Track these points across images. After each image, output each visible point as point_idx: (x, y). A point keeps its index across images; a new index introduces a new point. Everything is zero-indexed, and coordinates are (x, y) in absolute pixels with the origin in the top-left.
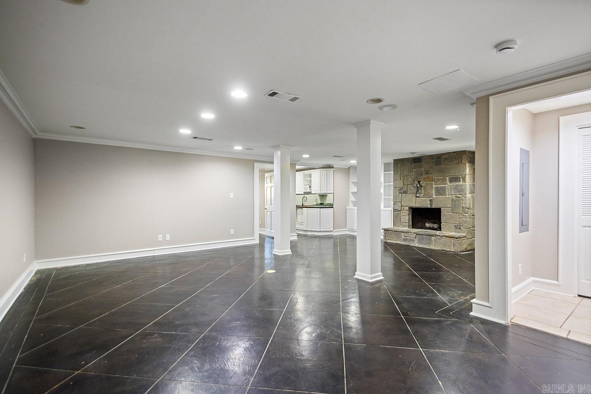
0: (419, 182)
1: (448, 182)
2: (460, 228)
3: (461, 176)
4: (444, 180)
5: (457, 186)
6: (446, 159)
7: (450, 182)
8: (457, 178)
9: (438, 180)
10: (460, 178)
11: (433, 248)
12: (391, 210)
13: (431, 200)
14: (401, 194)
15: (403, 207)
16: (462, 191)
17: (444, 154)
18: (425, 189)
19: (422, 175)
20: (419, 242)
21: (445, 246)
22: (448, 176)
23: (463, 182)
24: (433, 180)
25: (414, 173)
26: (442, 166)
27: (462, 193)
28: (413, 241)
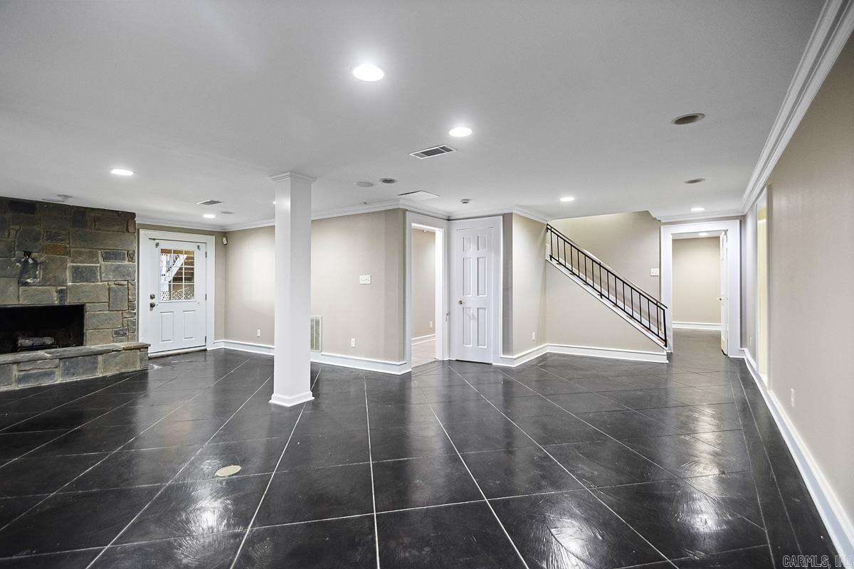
0: (27, 254)
1: (101, 259)
2: (124, 334)
3: (126, 252)
4: (92, 255)
5: (119, 266)
6: (96, 219)
7: (105, 259)
8: (120, 254)
9: (80, 254)
10: (124, 254)
11: (101, 375)
13: (61, 291)
17: (93, 209)
18: (45, 269)
19: (39, 239)
20: (67, 372)
22: (100, 249)
23: (129, 261)
24: (68, 253)
25: (13, 233)
26: (88, 230)
27: (129, 279)
28: (49, 374)
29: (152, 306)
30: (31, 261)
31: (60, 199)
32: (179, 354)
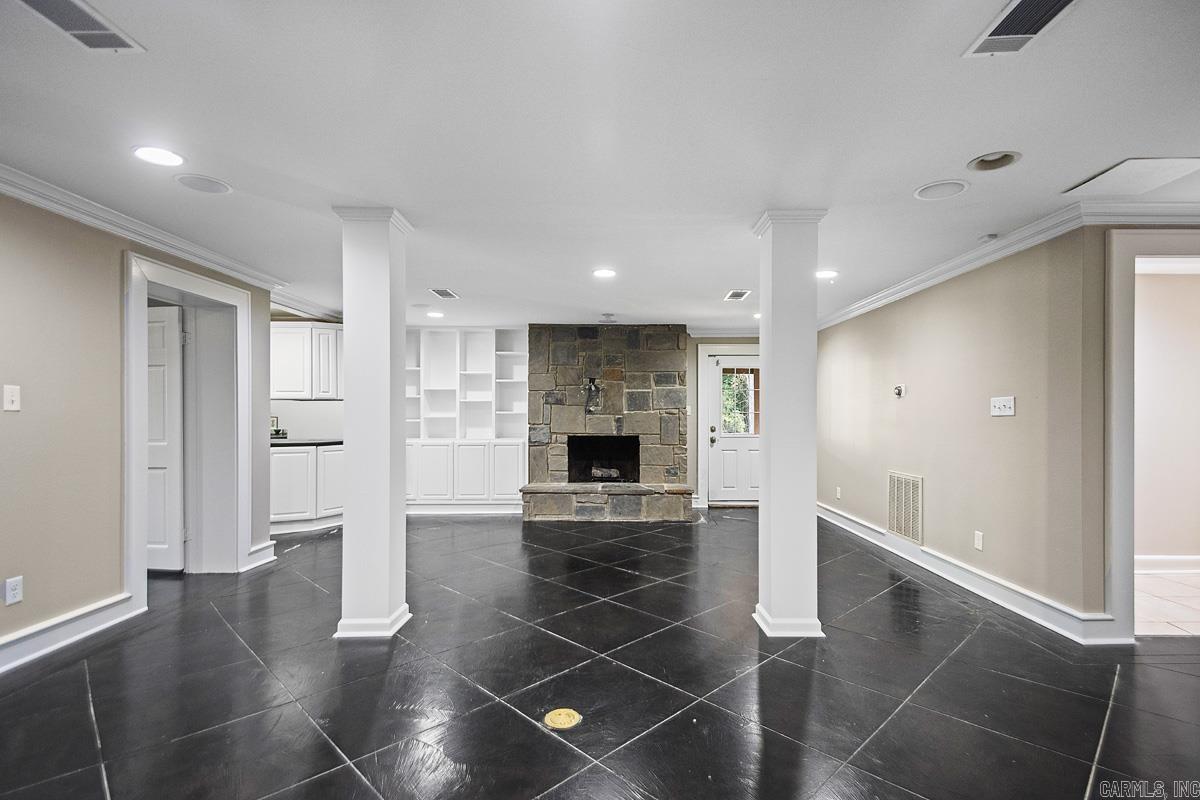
0: (592, 381)
1: (653, 383)
2: (675, 474)
3: (676, 373)
4: (645, 379)
5: (670, 391)
6: (649, 337)
7: (657, 383)
8: (670, 376)
9: (634, 378)
10: (675, 377)
11: (645, 520)
12: (524, 444)
13: (618, 421)
14: (549, 406)
15: (554, 436)
16: (679, 401)
17: (646, 326)
18: (605, 396)
19: (599, 365)
20: (614, 510)
21: (669, 513)
22: (652, 372)
23: (680, 385)
24: (623, 378)
25: (581, 359)
26: (641, 350)
27: (679, 406)
28: (600, 510)
29: (713, 441)
30: (593, 388)
31: (604, 318)
32: (743, 507)
